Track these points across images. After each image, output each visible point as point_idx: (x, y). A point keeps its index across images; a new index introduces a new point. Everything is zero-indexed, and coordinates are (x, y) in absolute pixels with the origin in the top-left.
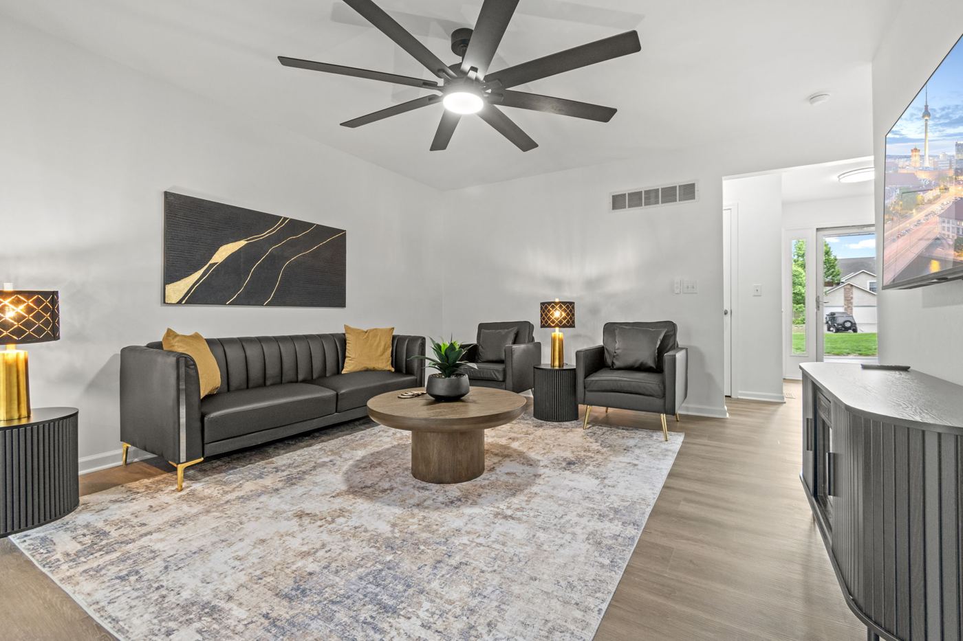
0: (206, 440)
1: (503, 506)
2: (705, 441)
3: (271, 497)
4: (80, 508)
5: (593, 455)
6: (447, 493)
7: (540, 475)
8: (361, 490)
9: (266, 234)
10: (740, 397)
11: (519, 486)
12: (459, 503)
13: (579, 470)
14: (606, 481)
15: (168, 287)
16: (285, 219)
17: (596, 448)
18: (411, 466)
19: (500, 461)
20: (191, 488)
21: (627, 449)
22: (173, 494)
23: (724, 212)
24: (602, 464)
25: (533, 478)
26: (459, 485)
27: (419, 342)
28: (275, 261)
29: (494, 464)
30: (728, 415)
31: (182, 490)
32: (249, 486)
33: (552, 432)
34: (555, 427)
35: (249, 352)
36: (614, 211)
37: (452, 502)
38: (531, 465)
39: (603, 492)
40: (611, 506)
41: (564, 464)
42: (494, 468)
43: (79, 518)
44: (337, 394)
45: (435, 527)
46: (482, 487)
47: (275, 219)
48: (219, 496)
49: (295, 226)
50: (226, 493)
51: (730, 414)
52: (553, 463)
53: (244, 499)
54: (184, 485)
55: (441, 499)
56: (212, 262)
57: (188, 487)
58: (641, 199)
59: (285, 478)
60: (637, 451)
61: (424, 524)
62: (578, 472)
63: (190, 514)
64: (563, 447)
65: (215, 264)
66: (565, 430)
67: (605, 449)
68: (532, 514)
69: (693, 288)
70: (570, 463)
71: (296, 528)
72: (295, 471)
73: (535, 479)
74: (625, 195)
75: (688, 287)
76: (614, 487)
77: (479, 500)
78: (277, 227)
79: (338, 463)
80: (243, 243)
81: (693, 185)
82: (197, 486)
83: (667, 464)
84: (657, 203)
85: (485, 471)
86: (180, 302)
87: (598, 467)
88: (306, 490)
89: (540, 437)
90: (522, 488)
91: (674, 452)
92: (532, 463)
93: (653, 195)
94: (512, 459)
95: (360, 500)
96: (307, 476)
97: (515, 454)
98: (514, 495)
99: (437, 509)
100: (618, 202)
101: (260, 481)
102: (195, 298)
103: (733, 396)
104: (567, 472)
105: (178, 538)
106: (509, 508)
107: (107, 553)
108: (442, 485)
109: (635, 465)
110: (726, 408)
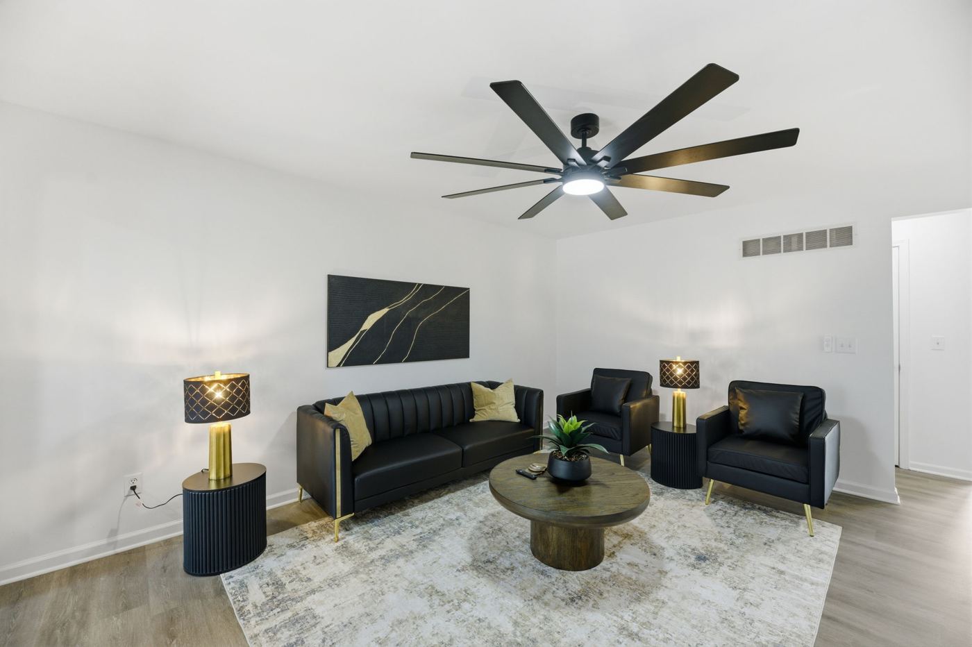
0: (356, 499)
1: (627, 616)
2: (872, 542)
3: (407, 561)
4: (267, 550)
5: (726, 548)
6: (567, 585)
7: (666, 573)
8: (483, 565)
9: (404, 300)
10: (911, 468)
11: (644, 586)
12: (580, 602)
13: (712, 571)
14: (747, 596)
15: (330, 354)
16: (420, 285)
17: (730, 537)
18: (529, 537)
19: (620, 543)
20: (345, 540)
21: (768, 543)
22: (332, 544)
23: (893, 249)
24: (739, 563)
25: (658, 575)
26: (578, 573)
27: (538, 394)
28: (411, 322)
29: (614, 546)
30: (899, 501)
31: (338, 540)
32: (390, 544)
33: (675, 503)
34: (676, 498)
35: (391, 406)
36: (745, 258)
37: (572, 600)
38: (655, 555)
39: (744, 614)
40: (757, 640)
41: (693, 559)
42: (613, 553)
43: (265, 562)
44: (463, 450)
45: (556, 635)
46: (604, 582)
47: (411, 285)
48: (366, 552)
49: (428, 289)
50: (371, 549)
51: (903, 497)
52: (679, 554)
53: (386, 560)
54: (340, 535)
55: (560, 593)
56: (362, 329)
57: (343, 539)
58: (779, 244)
59: (419, 537)
60: (781, 549)
61: (545, 628)
62: (711, 574)
63: (343, 573)
64: (690, 530)
65: (365, 331)
66: (689, 503)
67: (740, 540)
68: (661, 636)
69: (850, 346)
70: (701, 558)
71: (427, 610)
72: (426, 529)
73: (660, 578)
74: (759, 240)
75: (842, 346)
76: (757, 606)
77: (601, 603)
78: (413, 292)
79: (463, 522)
80: (386, 310)
81: (850, 229)
82: (350, 539)
83: (823, 576)
84: (800, 249)
85: (605, 557)
86: (339, 366)
87: (734, 569)
88: (437, 556)
89: (662, 511)
90: (647, 589)
91: (830, 556)
92: (655, 551)
93: (795, 240)
94: (633, 541)
95: (483, 580)
96: (436, 538)
97: (636, 534)
98: (638, 600)
99: (558, 607)
100: (749, 249)
101: (398, 539)
102: (349, 361)
103: (901, 466)
104: (697, 572)
105: (333, 604)
106: (634, 619)
107: (282, 611)
108: (561, 571)
109: (782, 572)
110: (896, 490)
